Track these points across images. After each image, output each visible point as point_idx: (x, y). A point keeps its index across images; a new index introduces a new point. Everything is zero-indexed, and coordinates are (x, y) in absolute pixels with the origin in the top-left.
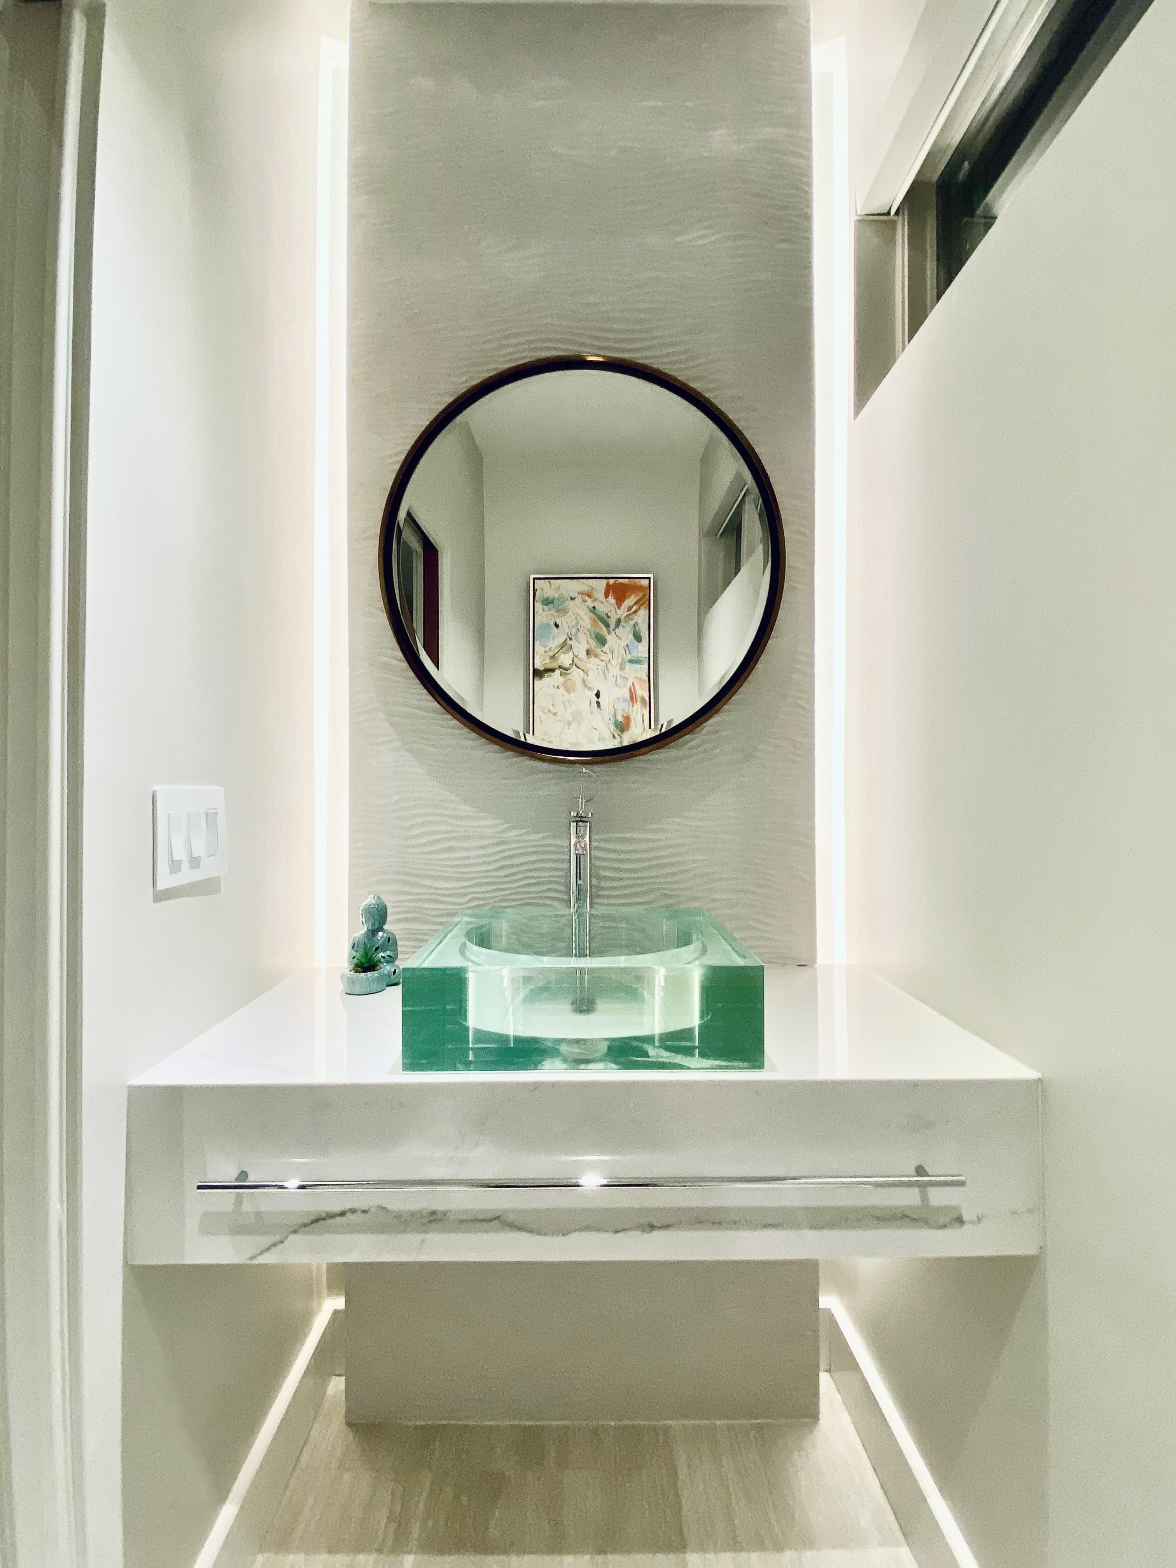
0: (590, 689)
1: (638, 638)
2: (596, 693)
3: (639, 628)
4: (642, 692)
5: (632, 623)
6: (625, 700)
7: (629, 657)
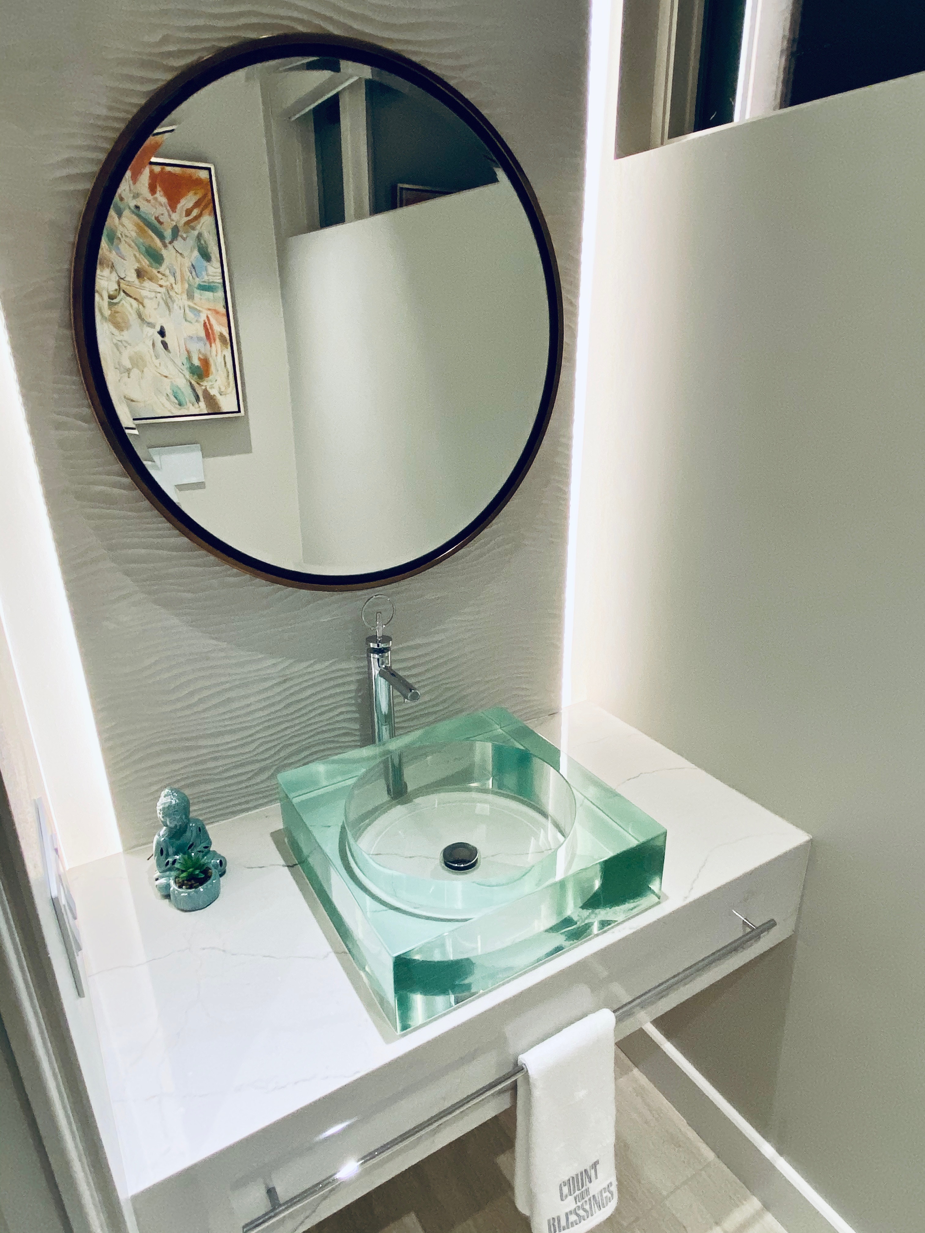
0: (151, 325)
1: (206, 256)
2: (159, 329)
3: (205, 242)
4: (220, 328)
5: (196, 233)
6: (199, 339)
7: (198, 281)
